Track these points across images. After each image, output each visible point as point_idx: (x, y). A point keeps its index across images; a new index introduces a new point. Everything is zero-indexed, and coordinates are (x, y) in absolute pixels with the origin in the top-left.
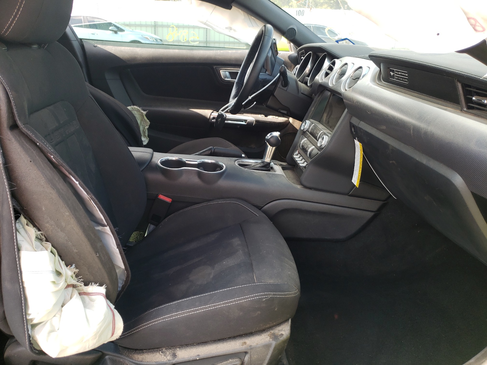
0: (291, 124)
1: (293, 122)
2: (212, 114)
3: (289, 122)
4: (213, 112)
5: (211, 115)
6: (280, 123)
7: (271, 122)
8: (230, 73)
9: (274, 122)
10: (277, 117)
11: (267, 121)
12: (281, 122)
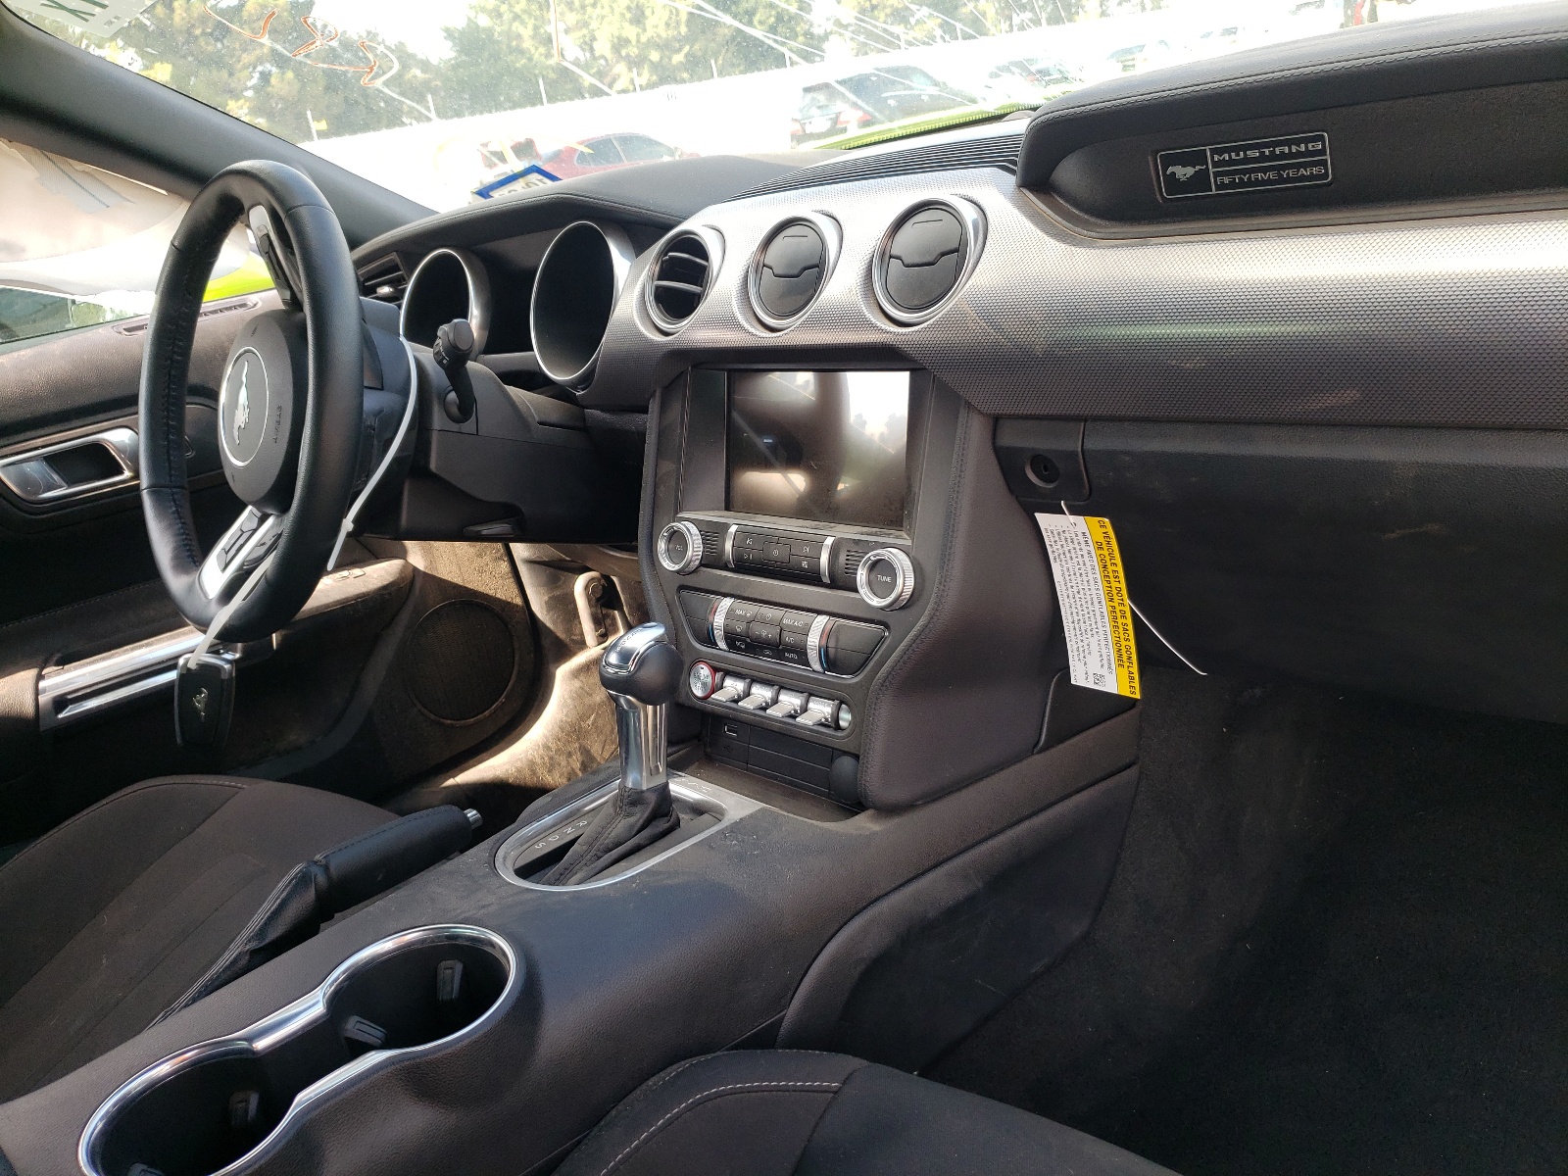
0: (424, 573)
1: (431, 562)
2: (42, 684)
3: (415, 569)
4: (40, 677)
5: (37, 693)
6: (385, 588)
7: (347, 600)
8: (52, 460)
9: (358, 596)
10: (357, 571)
11: (327, 606)
12: (385, 583)
